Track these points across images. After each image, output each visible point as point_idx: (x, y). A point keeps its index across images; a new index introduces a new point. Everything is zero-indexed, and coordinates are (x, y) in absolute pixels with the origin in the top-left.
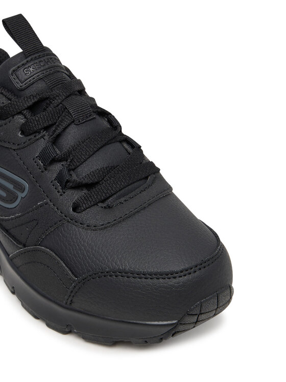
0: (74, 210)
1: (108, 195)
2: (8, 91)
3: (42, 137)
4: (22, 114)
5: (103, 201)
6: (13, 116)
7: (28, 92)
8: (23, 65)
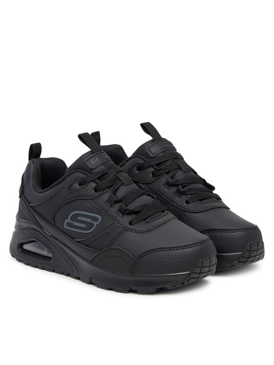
0: (130, 224)
1: (146, 217)
2: (84, 170)
3: (107, 192)
4: (94, 181)
5: (145, 220)
6: (89, 183)
7: (96, 171)
8: (92, 157)
